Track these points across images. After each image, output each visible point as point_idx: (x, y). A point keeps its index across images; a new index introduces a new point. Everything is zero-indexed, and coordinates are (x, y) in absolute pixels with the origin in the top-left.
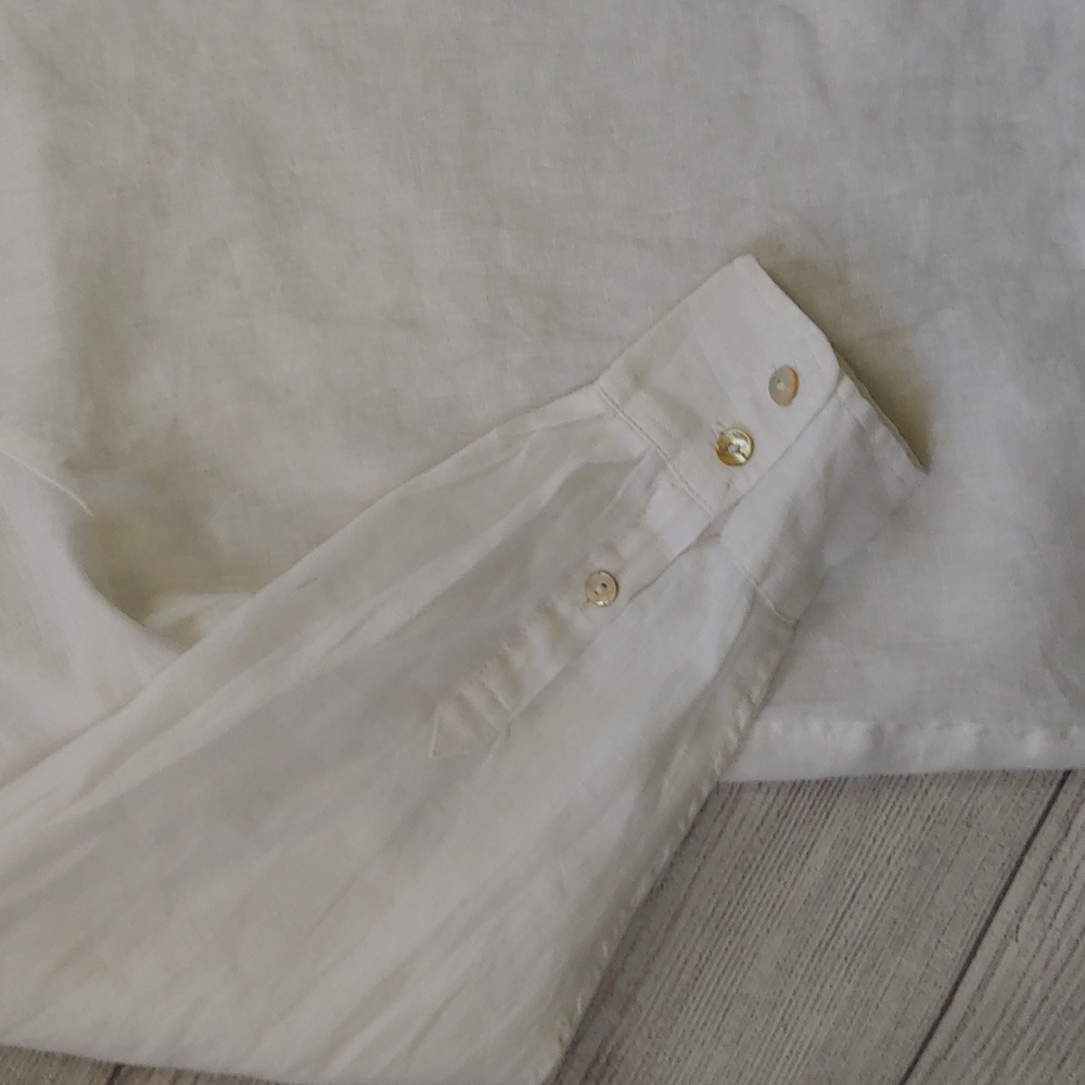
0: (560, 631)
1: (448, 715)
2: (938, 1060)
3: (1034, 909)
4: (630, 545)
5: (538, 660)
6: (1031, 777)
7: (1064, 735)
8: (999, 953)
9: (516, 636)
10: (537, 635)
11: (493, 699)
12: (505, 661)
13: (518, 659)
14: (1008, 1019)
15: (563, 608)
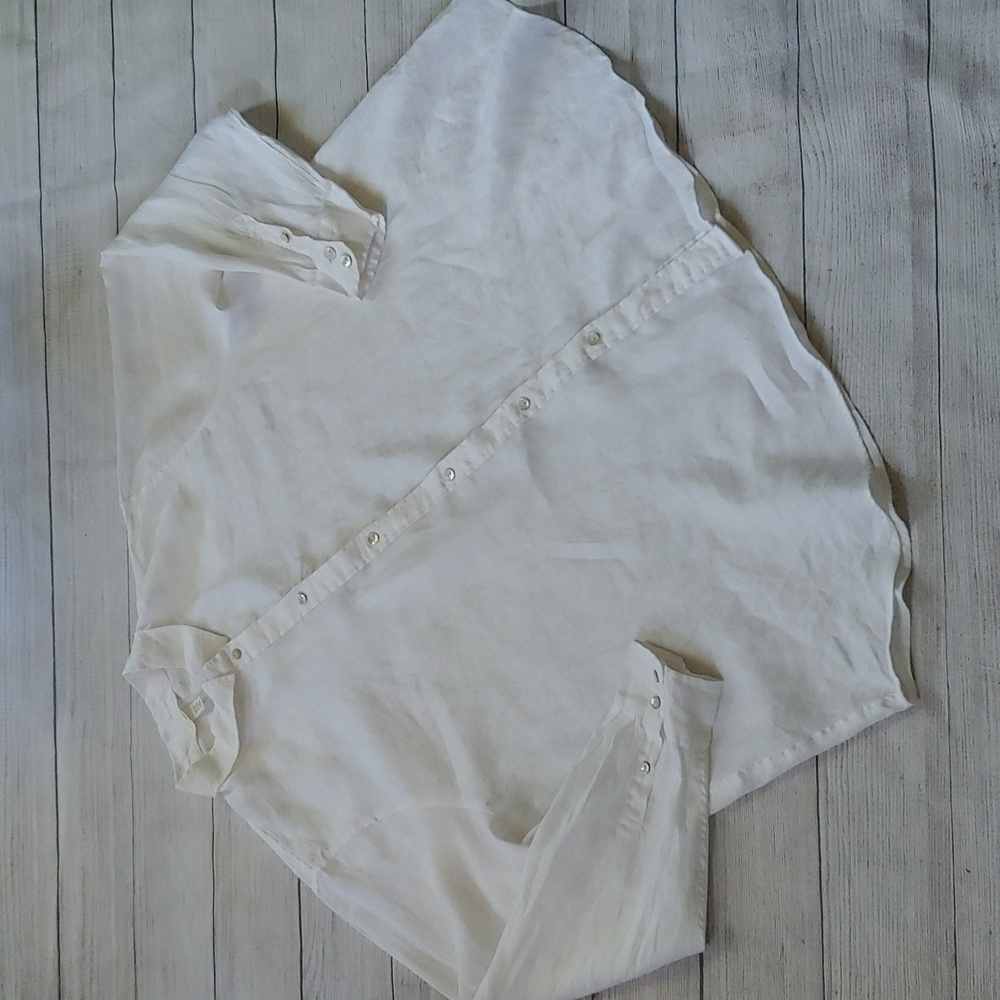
0: (640, 787)
1: (620, 832)
2: (828, 881)
3: (830, 813)
4: (647, 749)
5: (638, 801)
6: (796, 770)
7: (794, 748)
8: (827, 833)
9: (629, 796)
10: (634, 793)
11: (631, 821)
12: (629, 805)
13: (632, 804)
14: (842, 856)
15: (638, 780)
